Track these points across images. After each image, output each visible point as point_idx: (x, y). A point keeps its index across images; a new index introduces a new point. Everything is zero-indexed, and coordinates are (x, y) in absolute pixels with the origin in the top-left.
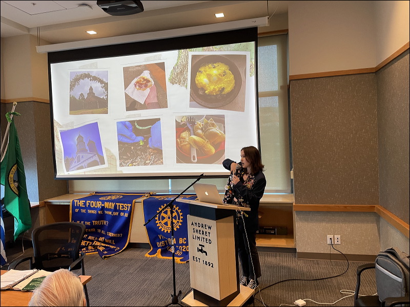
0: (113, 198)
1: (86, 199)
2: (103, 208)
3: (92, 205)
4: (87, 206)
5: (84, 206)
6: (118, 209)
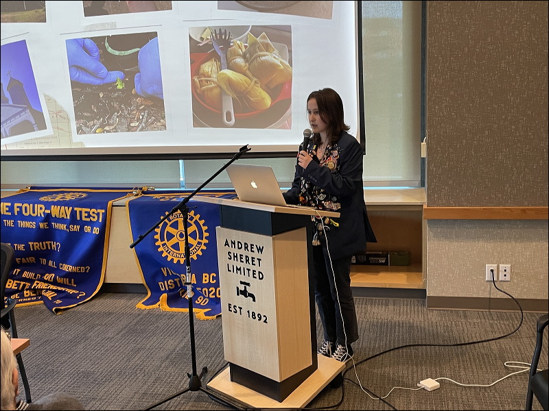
0: (68, 197)
1: (13, 199)
2: (48, 218)
3: (26, 212)
4: (16, 214)
5: (10, 214)
6: (78, 218)
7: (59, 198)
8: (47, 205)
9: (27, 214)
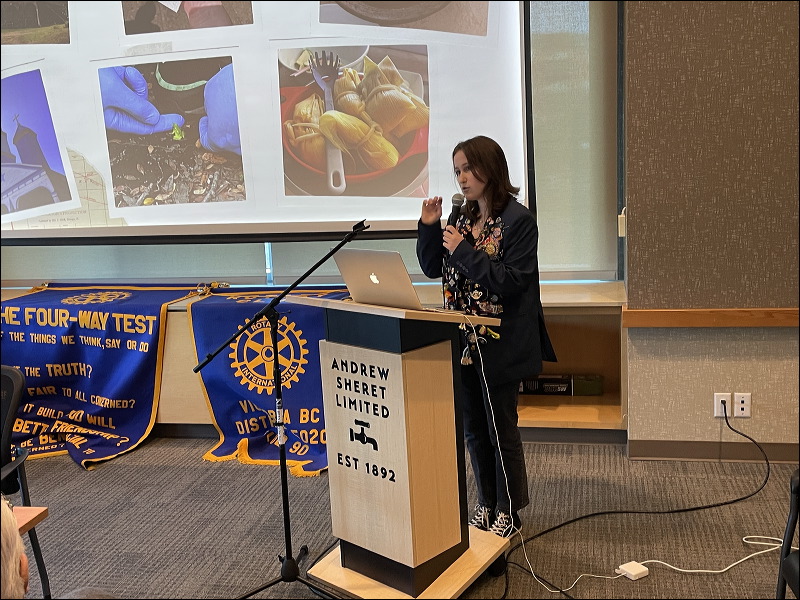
0: (104, 298)
1: (22, 302)
2: (74, 329)
3: (42, 320)
4: (28, 323)
5: (18, 323)
6: (118, 329)
7: (90, 299)
8: (73, 310)
9: (44, 324)
